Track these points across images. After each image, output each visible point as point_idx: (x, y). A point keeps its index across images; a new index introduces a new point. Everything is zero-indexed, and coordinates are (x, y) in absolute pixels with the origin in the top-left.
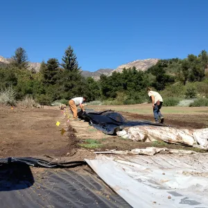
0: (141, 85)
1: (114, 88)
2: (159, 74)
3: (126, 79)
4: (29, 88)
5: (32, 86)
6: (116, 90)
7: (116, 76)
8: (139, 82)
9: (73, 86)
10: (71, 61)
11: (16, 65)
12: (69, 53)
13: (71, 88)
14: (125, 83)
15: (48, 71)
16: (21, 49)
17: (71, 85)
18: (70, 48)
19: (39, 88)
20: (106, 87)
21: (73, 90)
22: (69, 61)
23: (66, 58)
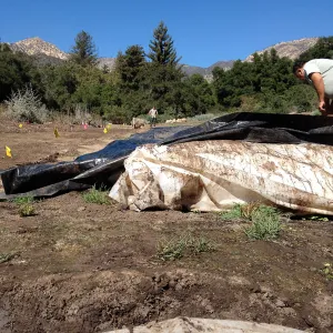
0: (285, 81)
1: (237, 90)
3: (259, 72)
4: (95, 96)
5: (99, 93)
6: (240, 94)
7: (239, 68)
8: (283, 77)
9: (166, 90)
10: (165, 48)
12: (161, 34)
13: (161, 93)
14: (256, 79)
15: (127, 68)
16: (85, 34)
17: (163, 89)
18: (161, 26)
19: (111, 95)
20: (224, 89)
21: (167, 96)
22: (162, 48)
23: (156, 44)
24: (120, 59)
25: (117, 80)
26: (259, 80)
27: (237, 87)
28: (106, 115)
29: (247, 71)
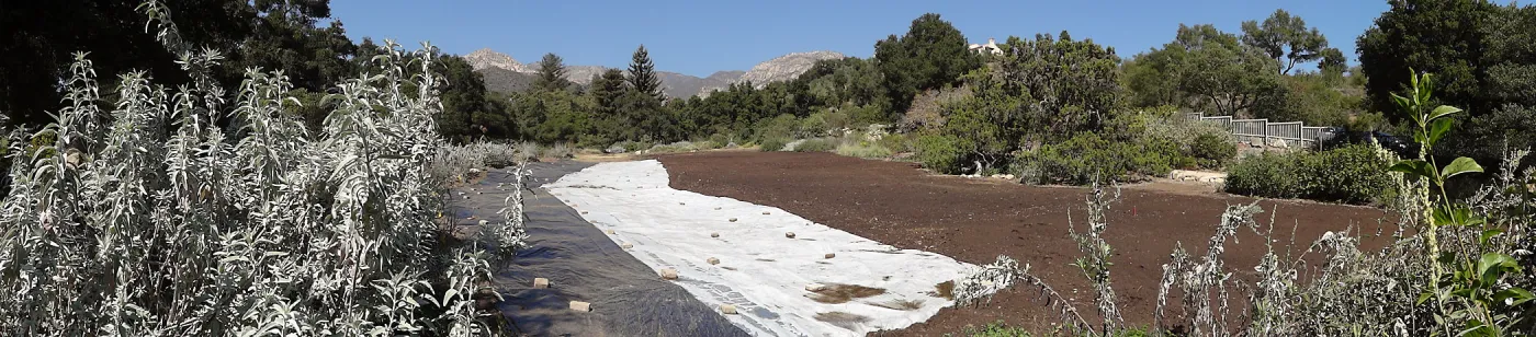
0: (759, 112)
1: (713, 119)
2: (799, 92)
3: (734, 103)
4: (568, 124)
6: (716, 123)
7: (716, 98)
9: (644, 117)
10: (644, 73)
11: (545, 84)
12: (641, 57)
13: (640, 120)
14: (732, 109)
15: (604, 91)
16: (553, 56)
17: (639, 116)
18: (641, 49)
19: (586, 124)
20: (700, 118)
21: (644, 123)
22: (641, 71)
23: (635, 67)
24: (597, 81)
25: (593, 103)
26: (734, 110)
27: (714, 115)
28: (579, 144)
29: (724, 101)
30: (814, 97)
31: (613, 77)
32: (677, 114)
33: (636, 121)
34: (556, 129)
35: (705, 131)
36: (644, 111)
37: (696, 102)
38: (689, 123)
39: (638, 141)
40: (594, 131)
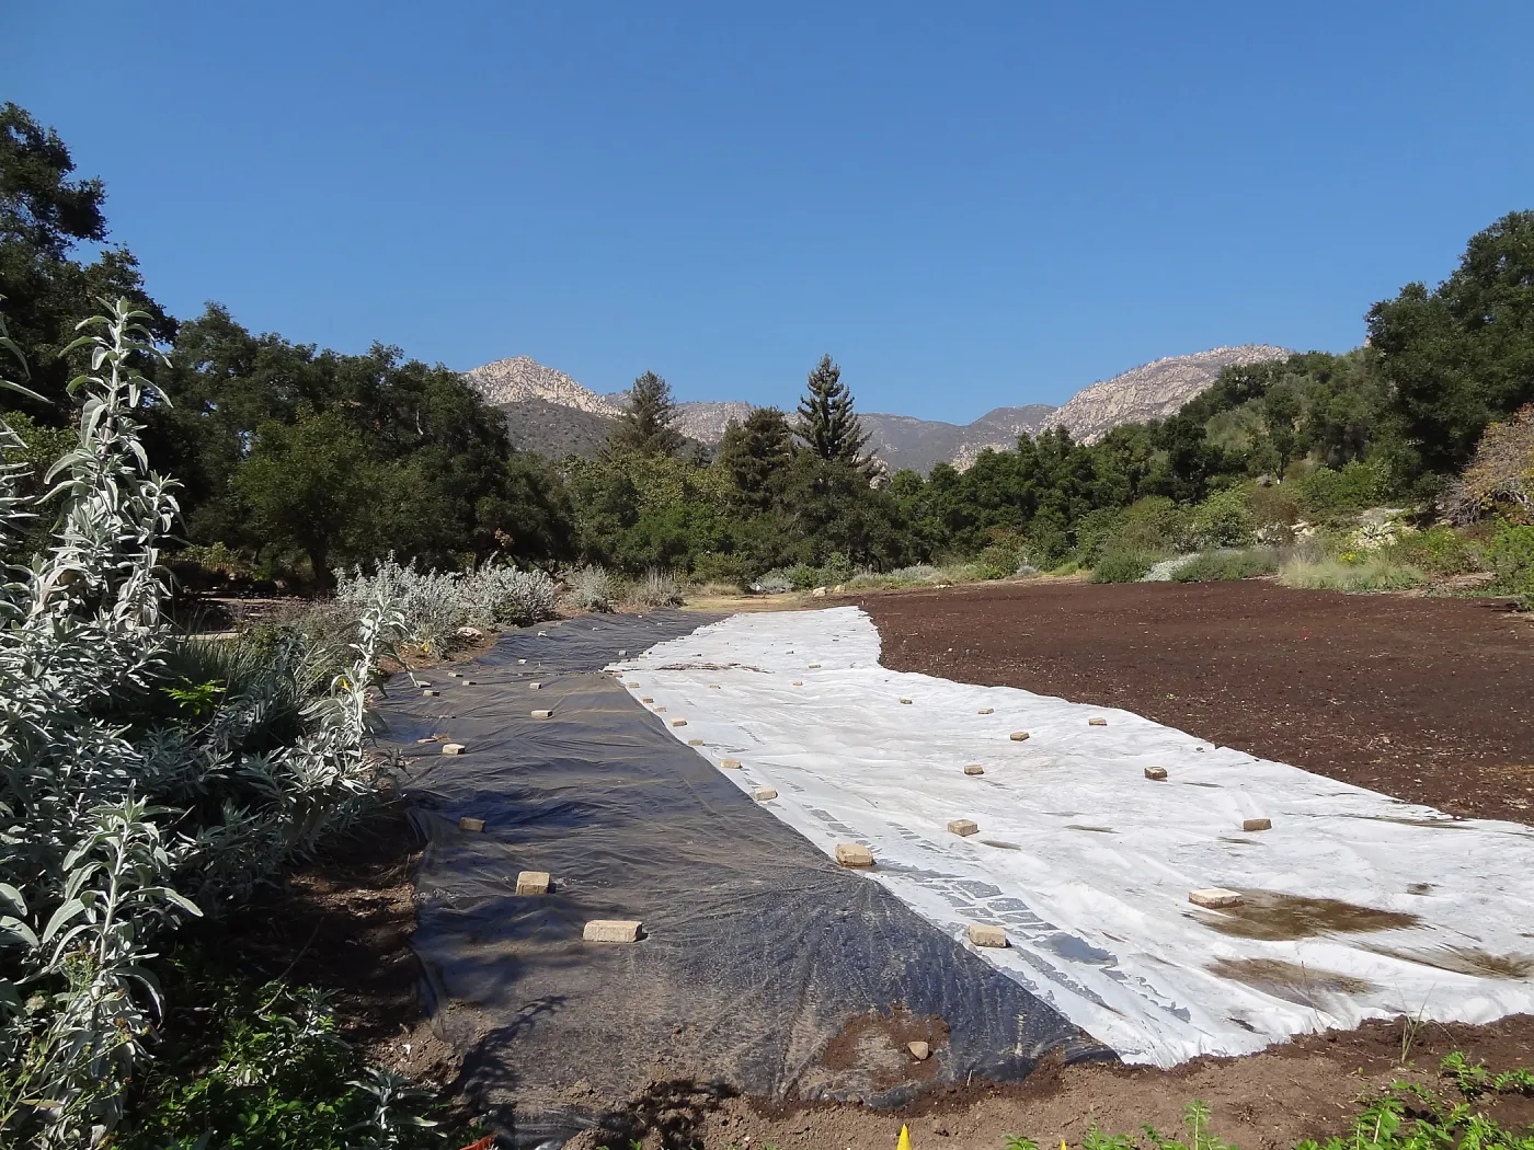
0: (1088, 495)
1: (985, 513)
3: (1028, 476)
4: (676, 532)
5: (685, 525)
6: (991, 522)
7: (989, 466)
8: (1082, 487)
9: (833, 514)
10: (834, 415)
11: (637, 441)
12: (826, 382)
13: (822, 521)
14: (1024, 491)
15: (749, 458)
16: (653, 378)
17: (823, 512)
18: (827, 364)
19: (710, 529)
20: (956, 512)
21: (832, 528)
22: (826, 413)
23: (813, 405)
24: (734, 436)
25: (725, 485)
26: (1031, 494)
27: (985, 506)
28: (698, 574)
29: (1007, 474)
30: (1217, 454)
31: (766, 425)
32: (905, 503)
33: (816, 523)
34: (655, 541)
35: (967, 541)
36: (834, 500)
37: (945, 477)
38: (934, 525)
39: (819, 566)
40: (726, 546)
